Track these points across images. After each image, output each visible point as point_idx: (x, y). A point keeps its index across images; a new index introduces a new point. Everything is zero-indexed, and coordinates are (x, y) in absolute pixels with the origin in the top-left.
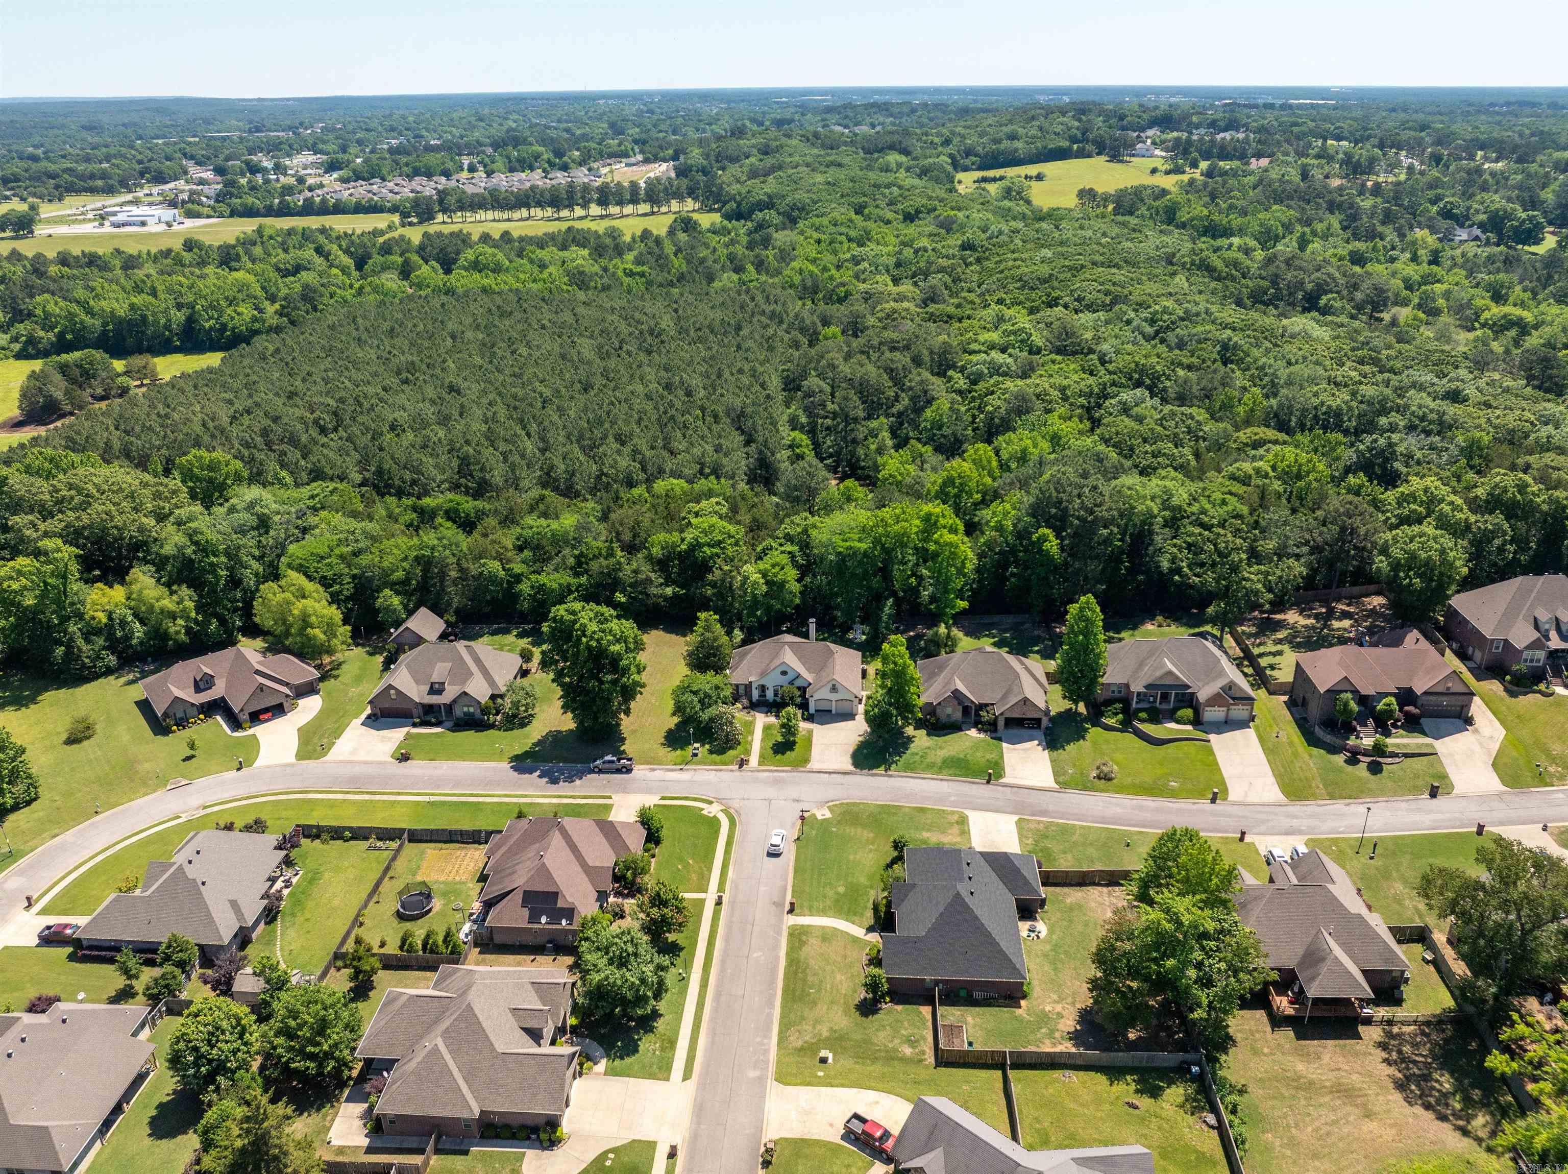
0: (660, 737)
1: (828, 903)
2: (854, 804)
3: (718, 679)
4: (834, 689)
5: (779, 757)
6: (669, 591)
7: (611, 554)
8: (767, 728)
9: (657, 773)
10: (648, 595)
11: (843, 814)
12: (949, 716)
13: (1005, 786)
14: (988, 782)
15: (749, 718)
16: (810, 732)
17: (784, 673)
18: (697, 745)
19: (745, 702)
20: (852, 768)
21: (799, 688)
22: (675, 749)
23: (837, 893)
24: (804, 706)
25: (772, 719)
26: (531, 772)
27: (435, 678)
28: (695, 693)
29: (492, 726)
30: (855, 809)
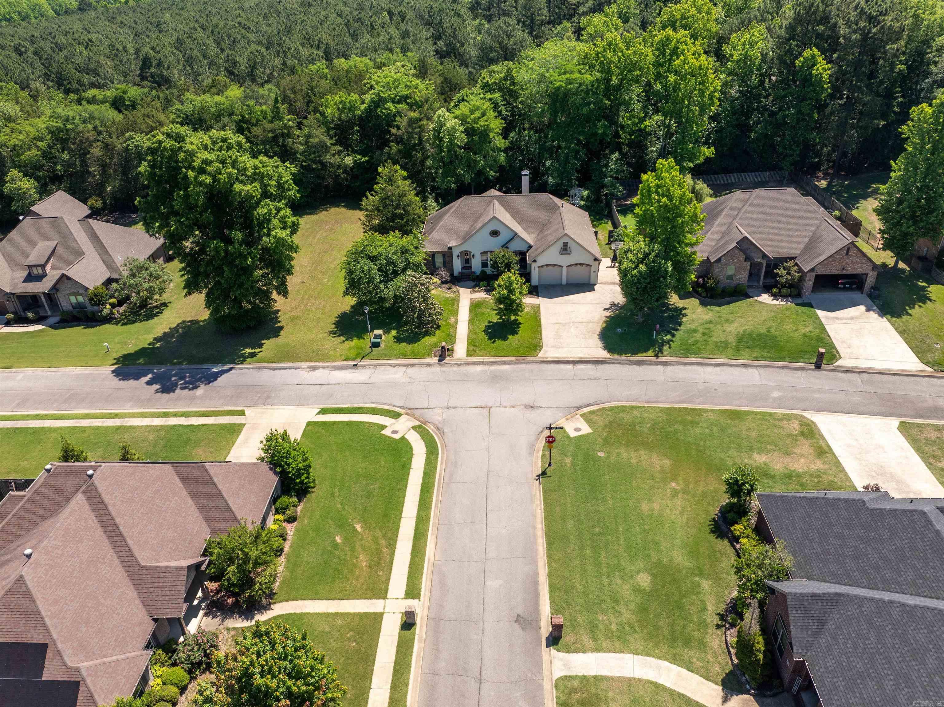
0: (329, 324)
1: (627, 615)
2: (623, 409)
3: (406, 241)
4: (565, 249)
5: (499, 342)
6: (349, 161)
7: (277, 116)
8: (475, 306)
9: (318, 373)
10: (323, 165)
11: (611, 425)
12: (730, 277)
13: (847, 370)
14: (818, 366)
15: (450, 295)
16: (537, 309)
17: (495, 233)
18: (378, 332)
19: (445, 274)
20: (604, 354)
21: (516, 253)
22: (349, 338)
23: (637, 590)
24: (526, 275)
25: (481, 295)
26: (137, 377)
27: (32, 259)
28: (373, 259)
29: (108, 319)
30: (627, 418)
